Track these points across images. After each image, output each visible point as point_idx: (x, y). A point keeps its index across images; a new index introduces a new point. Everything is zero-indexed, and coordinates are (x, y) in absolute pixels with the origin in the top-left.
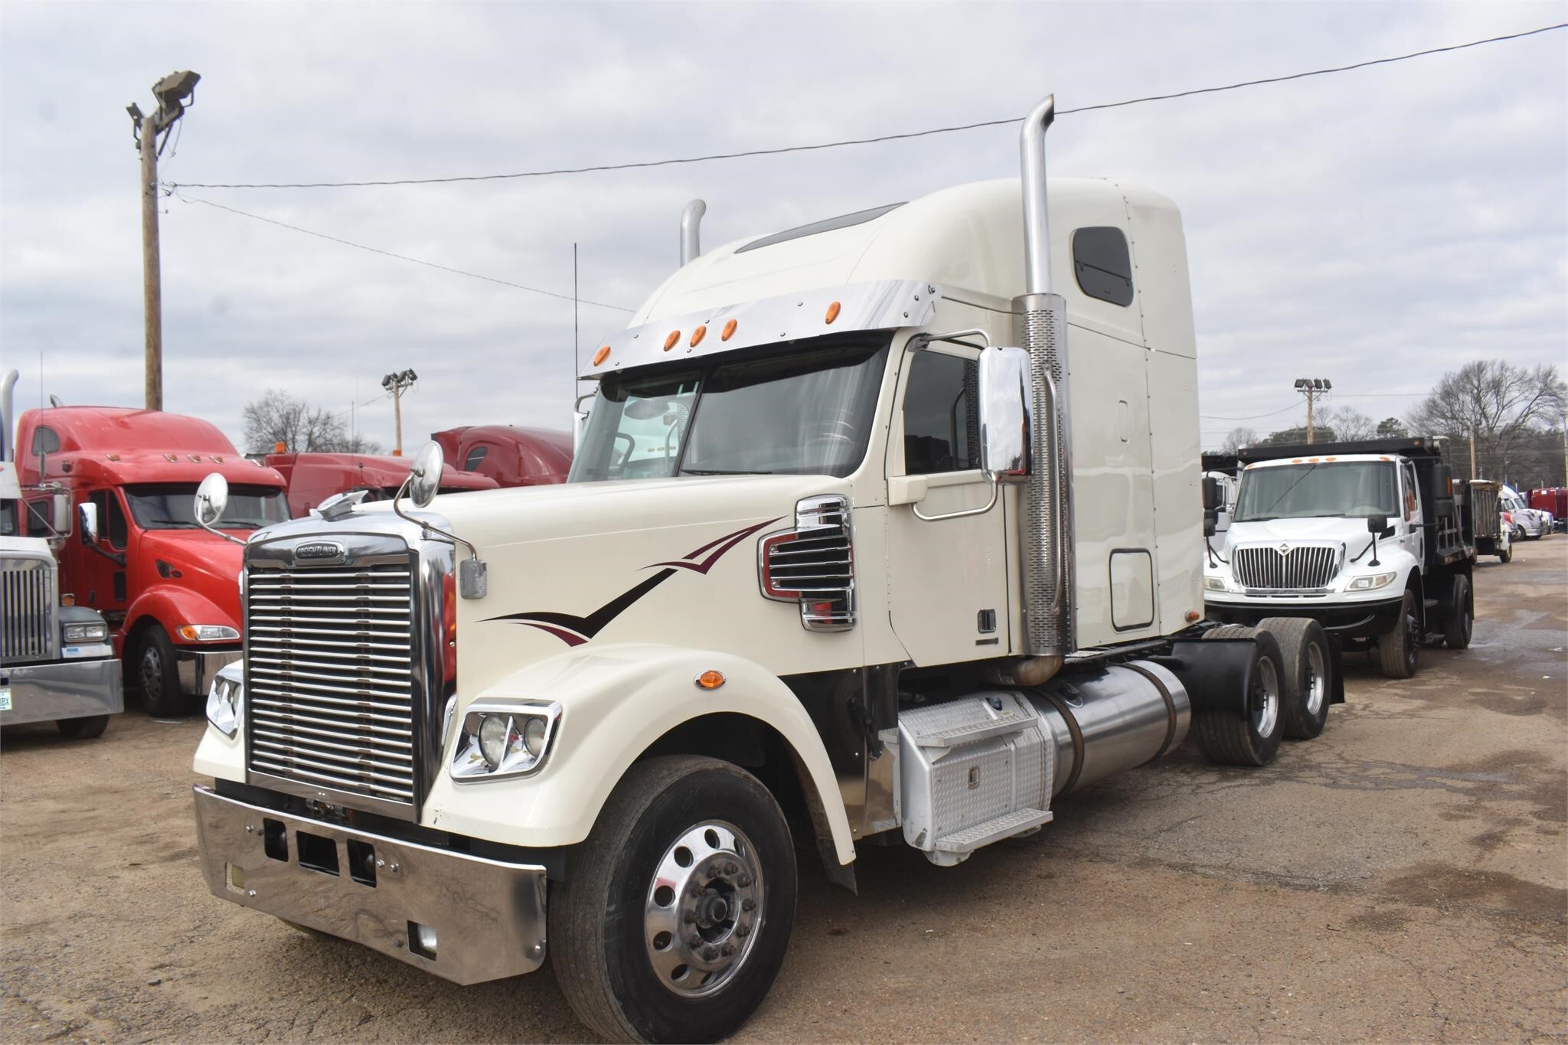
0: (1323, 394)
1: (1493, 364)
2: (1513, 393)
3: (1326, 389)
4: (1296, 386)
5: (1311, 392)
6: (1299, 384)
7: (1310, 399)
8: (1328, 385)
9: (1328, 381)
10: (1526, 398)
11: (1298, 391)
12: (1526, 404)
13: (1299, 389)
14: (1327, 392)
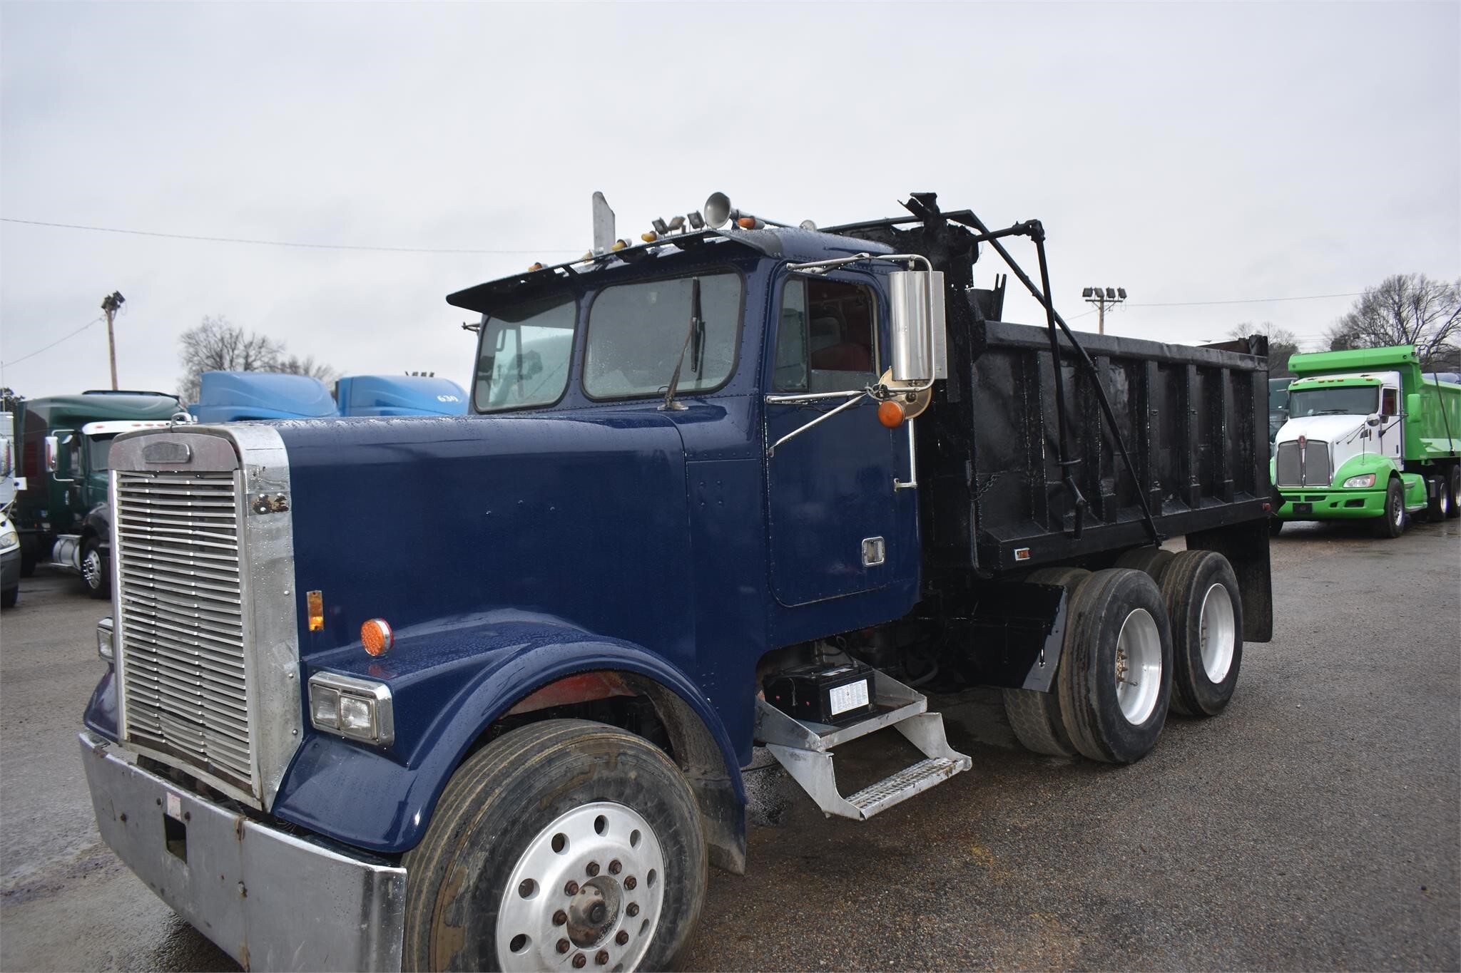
0: (1117, 303)
1: (1413, 278)
2: (1435, 307)
3: (1120, 299)
4: (1084, 296)
5: (1102, 301)
6: (1087, 293)
7: (1102, 309)
8: (1122, 294)
9: (1123, 290)
10: (1447, 313)
11: (1087, 301)
12: (1446, 319)
13: (1088, 298)
14: (1121, 301)
